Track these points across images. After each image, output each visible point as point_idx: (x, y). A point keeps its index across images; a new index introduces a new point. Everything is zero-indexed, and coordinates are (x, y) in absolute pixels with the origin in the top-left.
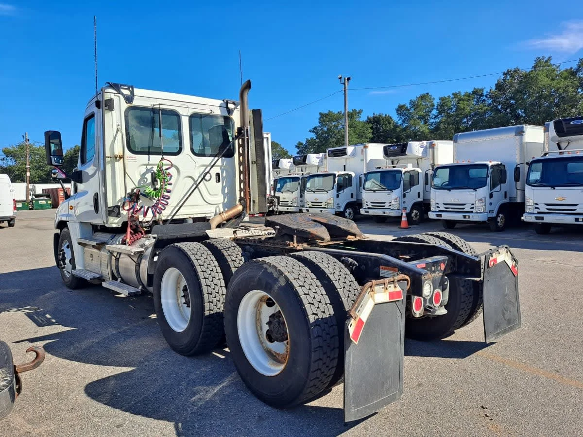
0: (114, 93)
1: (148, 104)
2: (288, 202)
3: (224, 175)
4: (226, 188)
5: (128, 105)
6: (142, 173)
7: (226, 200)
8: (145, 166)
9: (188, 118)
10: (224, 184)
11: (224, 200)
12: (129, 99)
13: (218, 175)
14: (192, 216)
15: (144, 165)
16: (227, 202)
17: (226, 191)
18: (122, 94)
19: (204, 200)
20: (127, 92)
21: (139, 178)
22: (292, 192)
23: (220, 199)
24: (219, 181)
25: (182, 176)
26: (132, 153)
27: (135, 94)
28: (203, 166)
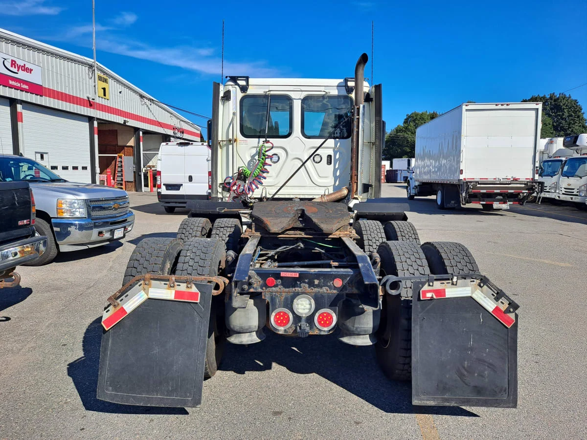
0: (232, 85)
1: (260, 91)
2: (573, 189)
3: (337, 156)
4: (339, 171)
5: (243, 94)
6: (252, 155)
7: (337, 183)
8: (256, 149)
9: (300, 101)
10: (337, 166)
11: (335, 182)
12: (244, 89)
13: (329, 157)
14: (299, 197)
15: (254, 147)
16: (338, 185)
17: (338, 174)
18: (238, 85)
19: (312, 181)
20: (242, 83)
21: (249, 159)
22: (581, 178)
23: (330, 181)
24: (331, 163)
25: (290, 157)
26: (245, 137)
27: (249, 84)
28: (313, 148)
